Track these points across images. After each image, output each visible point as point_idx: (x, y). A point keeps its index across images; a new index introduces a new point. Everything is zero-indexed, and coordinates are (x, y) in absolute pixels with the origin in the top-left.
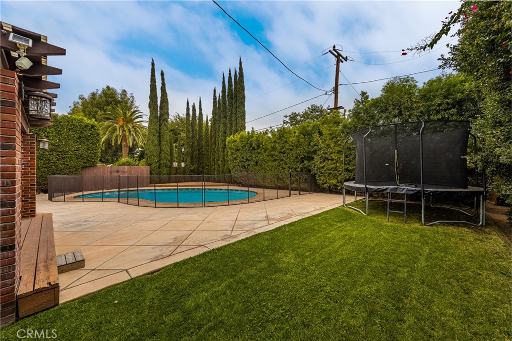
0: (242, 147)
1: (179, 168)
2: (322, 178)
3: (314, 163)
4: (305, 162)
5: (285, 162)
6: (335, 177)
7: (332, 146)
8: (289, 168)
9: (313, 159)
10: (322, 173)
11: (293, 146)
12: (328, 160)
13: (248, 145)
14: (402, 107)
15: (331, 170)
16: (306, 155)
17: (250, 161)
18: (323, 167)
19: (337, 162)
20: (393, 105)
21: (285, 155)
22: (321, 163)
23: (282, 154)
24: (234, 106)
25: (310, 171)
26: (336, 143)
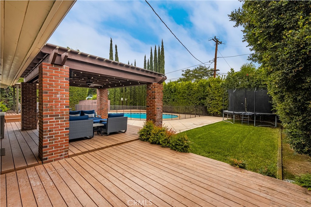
0: (165, 91)
1: (124, 101)
2: (210, 108)
3: (206, 101)
4: (202, 100)
5: (190, 100)
6: (217, 108)
7: (216, 93)
8: (192, 103)
9: (206, 99)
10: (210, 106)
11: (195, 92)
12: (214, 100)
13: (169, 90)
14: (249, 77)
15: (215, 105)
16: (202, 97)
17: (170, 98)
18: (211, 103)
19: (218, 101)
20: (245, 76)
21: (190, 96)
22: (210, 101)
23: (189, 96)
24: (158, 67)
25: (203, 105)
26: (218, 92)
